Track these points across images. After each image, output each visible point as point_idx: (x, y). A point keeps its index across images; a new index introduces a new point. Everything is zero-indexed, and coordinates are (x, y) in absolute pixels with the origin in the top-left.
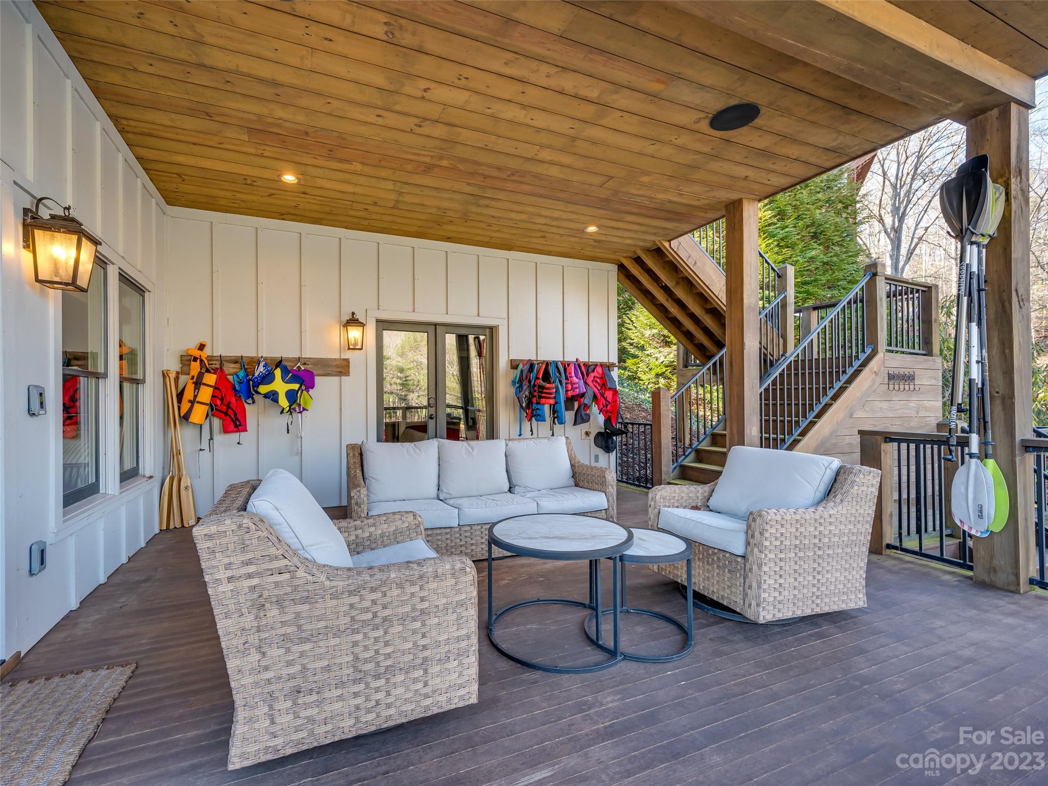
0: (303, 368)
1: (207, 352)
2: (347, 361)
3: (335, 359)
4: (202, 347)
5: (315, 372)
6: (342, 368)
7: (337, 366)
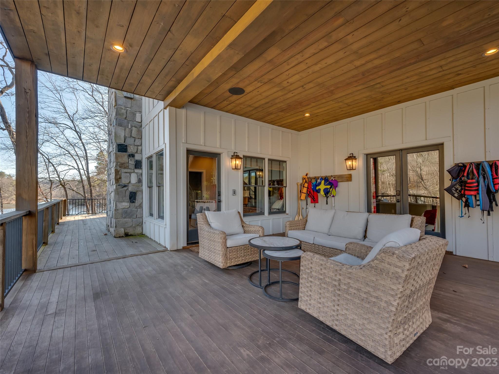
0: (333, 179)
1: (308, 176)
2: (351, 175)
3: (346, 175)
4: (307, 175)
5: (338, 181)
6: (349, 178)
7: (346, 178)
